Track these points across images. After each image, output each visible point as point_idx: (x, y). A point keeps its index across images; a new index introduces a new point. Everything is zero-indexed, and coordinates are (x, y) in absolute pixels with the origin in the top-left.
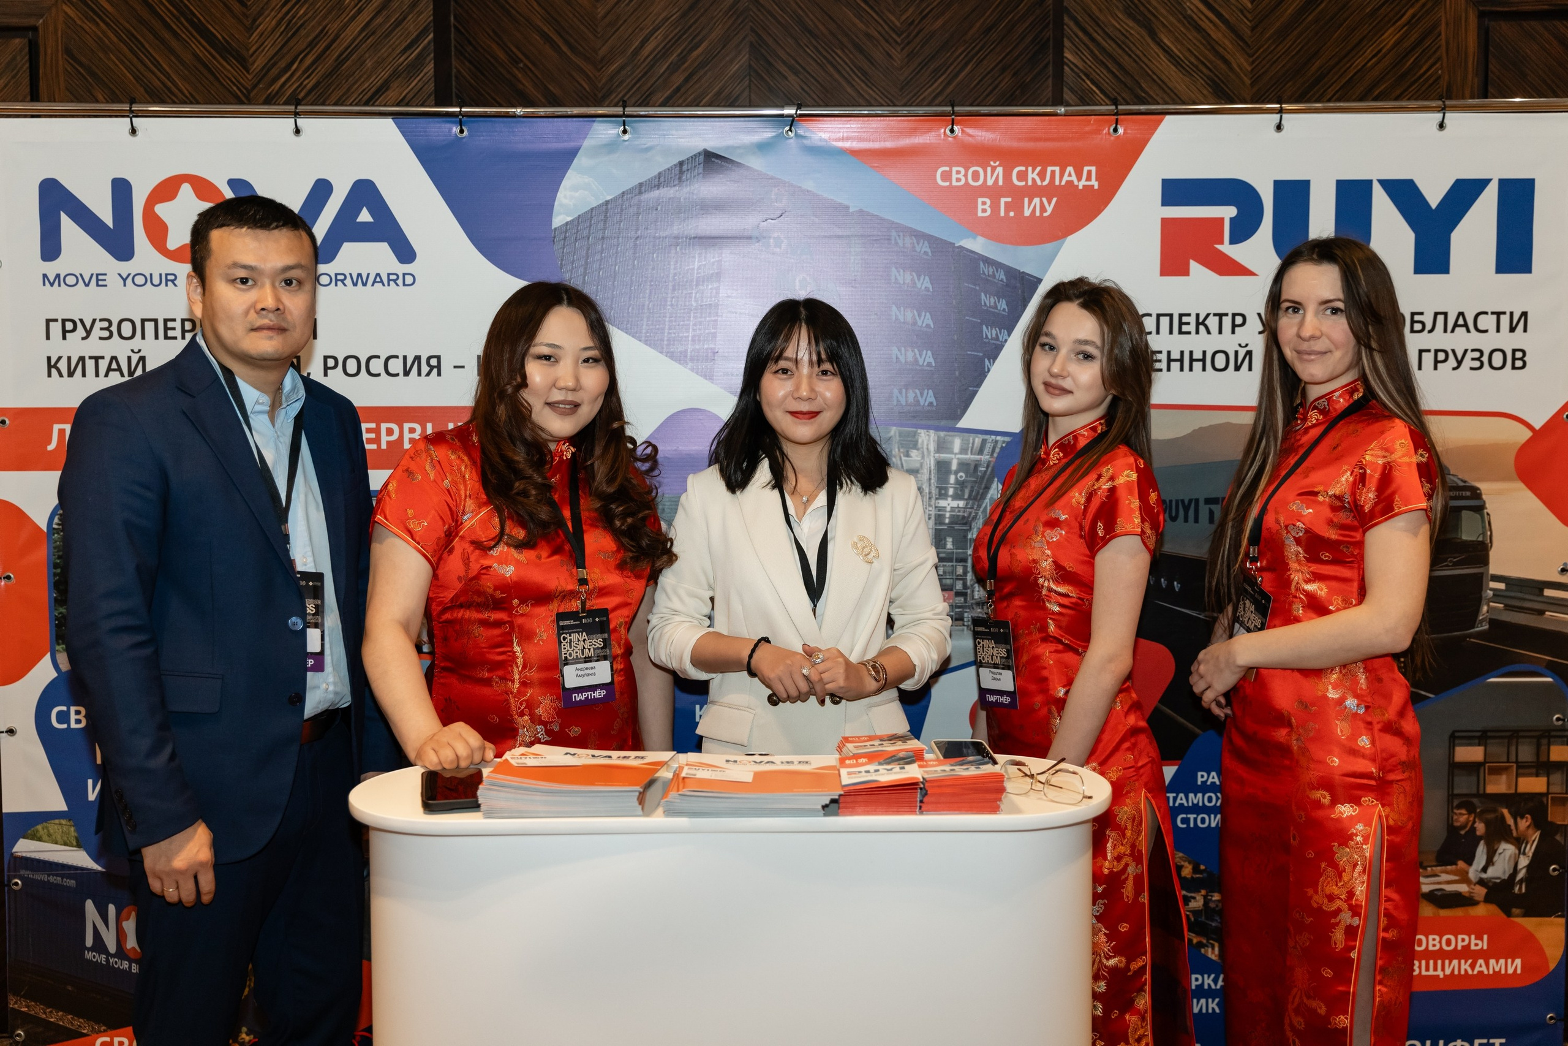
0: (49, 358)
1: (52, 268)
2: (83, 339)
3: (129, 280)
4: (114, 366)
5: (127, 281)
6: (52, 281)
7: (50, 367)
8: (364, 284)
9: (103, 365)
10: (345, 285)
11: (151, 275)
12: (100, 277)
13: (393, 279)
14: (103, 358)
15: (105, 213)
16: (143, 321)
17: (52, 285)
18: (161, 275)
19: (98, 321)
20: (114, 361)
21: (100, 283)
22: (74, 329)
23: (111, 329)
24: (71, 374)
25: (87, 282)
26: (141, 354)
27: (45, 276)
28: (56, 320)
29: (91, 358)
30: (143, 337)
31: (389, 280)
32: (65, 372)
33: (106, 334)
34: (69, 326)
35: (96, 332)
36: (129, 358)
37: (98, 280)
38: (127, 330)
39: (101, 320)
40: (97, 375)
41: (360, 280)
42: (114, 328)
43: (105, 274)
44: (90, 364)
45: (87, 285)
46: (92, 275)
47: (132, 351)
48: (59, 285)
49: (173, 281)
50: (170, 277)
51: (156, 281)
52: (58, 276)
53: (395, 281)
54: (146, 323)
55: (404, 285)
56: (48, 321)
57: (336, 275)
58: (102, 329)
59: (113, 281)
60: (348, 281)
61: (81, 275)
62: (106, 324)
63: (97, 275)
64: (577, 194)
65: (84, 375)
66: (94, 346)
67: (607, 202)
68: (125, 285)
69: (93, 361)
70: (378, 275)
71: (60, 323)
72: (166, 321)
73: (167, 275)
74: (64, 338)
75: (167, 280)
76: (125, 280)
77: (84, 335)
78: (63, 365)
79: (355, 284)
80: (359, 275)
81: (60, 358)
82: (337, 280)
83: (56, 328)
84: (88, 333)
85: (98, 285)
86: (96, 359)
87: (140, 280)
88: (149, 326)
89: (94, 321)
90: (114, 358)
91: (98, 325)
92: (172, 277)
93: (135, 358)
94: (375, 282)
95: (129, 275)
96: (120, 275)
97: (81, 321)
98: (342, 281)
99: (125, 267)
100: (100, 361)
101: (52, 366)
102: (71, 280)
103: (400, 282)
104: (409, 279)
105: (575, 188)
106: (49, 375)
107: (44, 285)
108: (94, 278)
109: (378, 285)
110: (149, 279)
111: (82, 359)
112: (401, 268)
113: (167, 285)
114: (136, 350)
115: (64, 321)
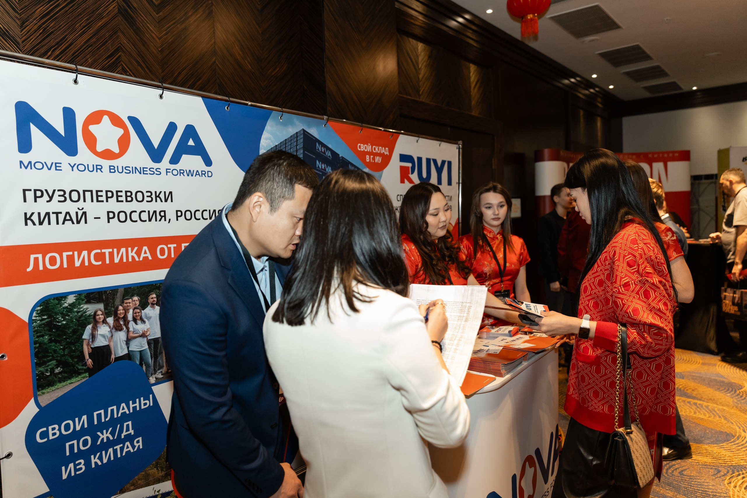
0: (26, 214)
1: (26, 158)
2: (48, 202)
3: (75, 168)
4: (68, 218)
5: (74, 168)
6: (26, 166)
7: (26, 219)
8: (192, 176)
9: (61, 217)
10: (184, 176)
11: (88, 165)
12: (57, 165)
13: (203, 173)
14: (61, 213)
15: (60, 127)
16: (84, 191)
17: (26, 168)
18: (93, 165)
19: (56, 191)
20: (68, 215)
21: (58, 168)
22: (42, 196)
23: (65, 196)
24: (41, 223)
25: (49, 168)
26: (84, 210)
27: (21, 162)
28: (30, 190)
29: (53, 213)
30: (85, 201)
31: (202, 174)
32: (37, 222)
33: (62, 199)
34: (39, 194)
35: (56, 198)
36: (77, 213)
37: (56, 167)
38: (75, 196)
39: (59, 190)
40: (58, 223)
41: (190, 173)
42: (67, 195)
43: (61, 163)
44: (53, 217)
45: (50, 169)
46: (52, 163)
47: (79, 209)
48: (31, 168)
49: (100, 169)
50: (99, 167)
51: (91, 169)
52: (30, 163)
53: (204, 174)
54: (86, 193)
55: (208, 176)
56: (24, 191)
57: (180, 170)
58: (59, 196)
59: (65, 167)
60: (185, 174)
61: (45, 163)
62: (62, 193)
63: (56, 163)
64: (267, 141)
65: (49, 224)
66: (55, 206)
67: (276, 146)
68: (73, 170)
69: (55, 215)
70: (197, 171)
71: (33, 191)
72: (97, 192)
73: (97, 166)
74: (36, 201)
75: (97, 169)
76: (72, 167)
77: (48, 199)
78: (35, 218)
79: (188, 175)
80: (190, 171)
81: (33, 214)
82: (180, 173)
83: (30, 195)
84: (51, 198)
85: (56, 170)
86: (57, 214)
87: (81, 168)
88: (88, 195)
89: (54, 191)
90: (68, 213)
91: (57, 193)
92: (100, 167)
93: (80, 213)
94: (196, 174)
95: (75, 164)
96: (69, 164)
97: (46, 191)
98: (183, 173)
99: (73, 160)
100: (59, 215)
101: (27, 219)
102: (39, 166)
103: (206, 175)
104: (210, 174)
105: (266, 139)
106: (26, 224)
107: (21, 167)
108: (54, 165)
109: (198, 176)
110: (86, 168)
111: (48, 214)
112: (207, 169)
113: (97, 171)
114: (81, 208)
115: (35, 191)
